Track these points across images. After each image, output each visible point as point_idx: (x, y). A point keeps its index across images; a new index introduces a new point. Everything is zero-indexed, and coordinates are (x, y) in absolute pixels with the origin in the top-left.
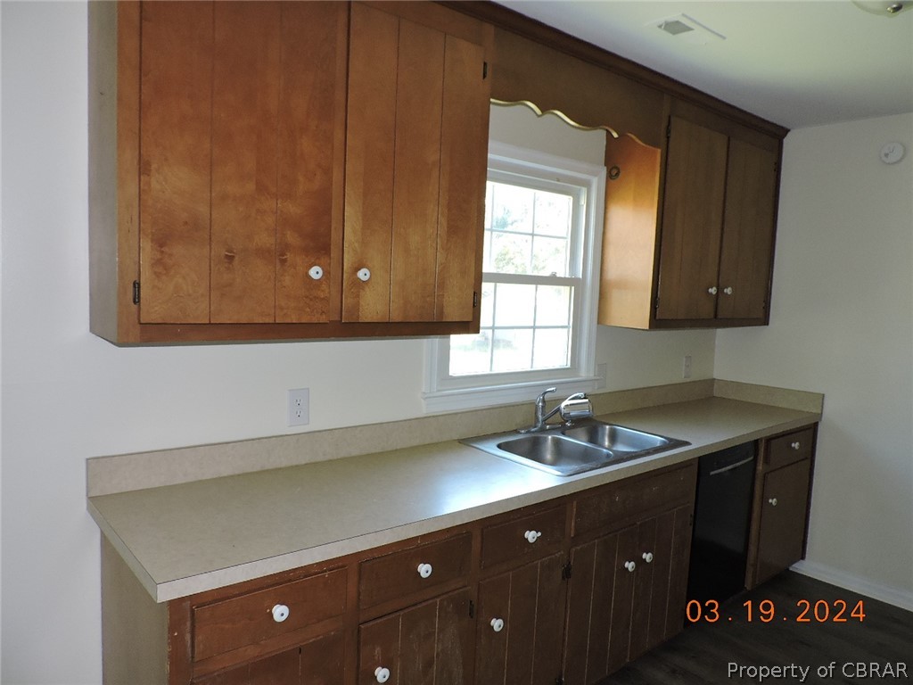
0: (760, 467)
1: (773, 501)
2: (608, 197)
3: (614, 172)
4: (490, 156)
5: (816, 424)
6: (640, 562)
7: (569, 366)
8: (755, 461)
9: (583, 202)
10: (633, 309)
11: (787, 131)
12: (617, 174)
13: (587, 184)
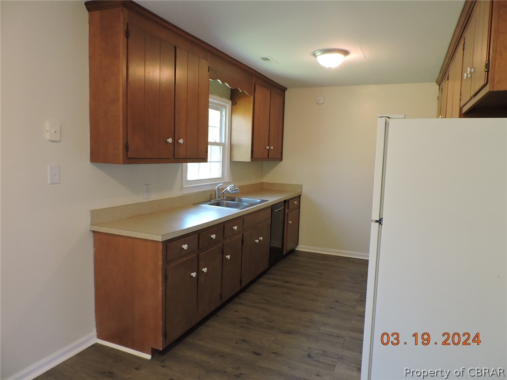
0: (287, 210)
1: (290, 222)
2: (232, 112)
3: (235, 103)
4: (210, 100)
5: (300, 196)
6: (260, 240)
7: (221, 177)
8: (284, 208)
9: (224, 113)
10: (244, 154)
11: (286, 89)
12: (236, 104)
13: (225, 107)
